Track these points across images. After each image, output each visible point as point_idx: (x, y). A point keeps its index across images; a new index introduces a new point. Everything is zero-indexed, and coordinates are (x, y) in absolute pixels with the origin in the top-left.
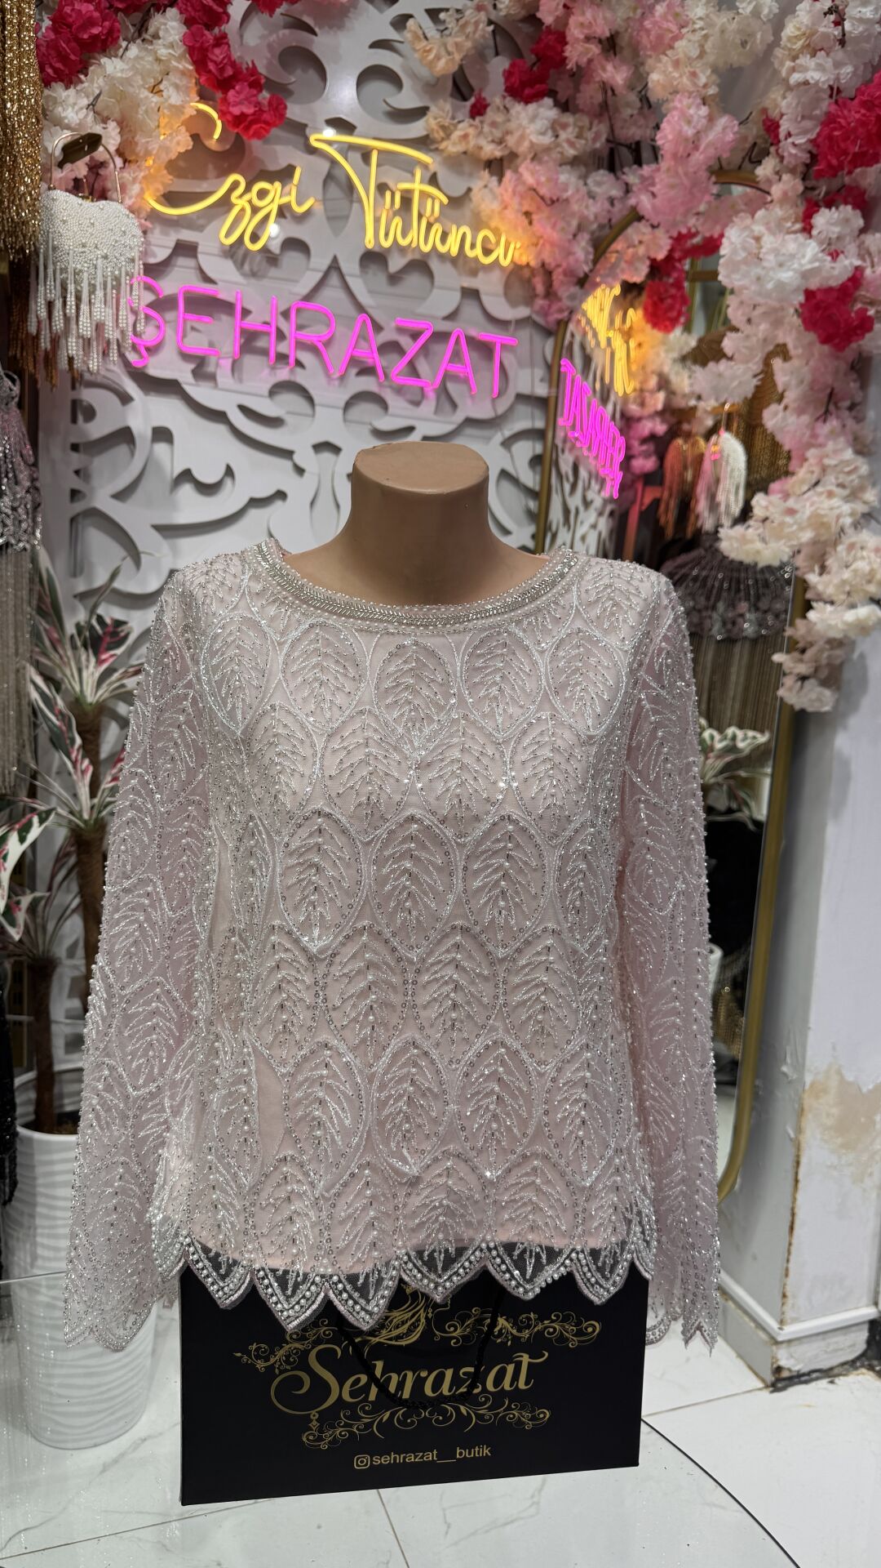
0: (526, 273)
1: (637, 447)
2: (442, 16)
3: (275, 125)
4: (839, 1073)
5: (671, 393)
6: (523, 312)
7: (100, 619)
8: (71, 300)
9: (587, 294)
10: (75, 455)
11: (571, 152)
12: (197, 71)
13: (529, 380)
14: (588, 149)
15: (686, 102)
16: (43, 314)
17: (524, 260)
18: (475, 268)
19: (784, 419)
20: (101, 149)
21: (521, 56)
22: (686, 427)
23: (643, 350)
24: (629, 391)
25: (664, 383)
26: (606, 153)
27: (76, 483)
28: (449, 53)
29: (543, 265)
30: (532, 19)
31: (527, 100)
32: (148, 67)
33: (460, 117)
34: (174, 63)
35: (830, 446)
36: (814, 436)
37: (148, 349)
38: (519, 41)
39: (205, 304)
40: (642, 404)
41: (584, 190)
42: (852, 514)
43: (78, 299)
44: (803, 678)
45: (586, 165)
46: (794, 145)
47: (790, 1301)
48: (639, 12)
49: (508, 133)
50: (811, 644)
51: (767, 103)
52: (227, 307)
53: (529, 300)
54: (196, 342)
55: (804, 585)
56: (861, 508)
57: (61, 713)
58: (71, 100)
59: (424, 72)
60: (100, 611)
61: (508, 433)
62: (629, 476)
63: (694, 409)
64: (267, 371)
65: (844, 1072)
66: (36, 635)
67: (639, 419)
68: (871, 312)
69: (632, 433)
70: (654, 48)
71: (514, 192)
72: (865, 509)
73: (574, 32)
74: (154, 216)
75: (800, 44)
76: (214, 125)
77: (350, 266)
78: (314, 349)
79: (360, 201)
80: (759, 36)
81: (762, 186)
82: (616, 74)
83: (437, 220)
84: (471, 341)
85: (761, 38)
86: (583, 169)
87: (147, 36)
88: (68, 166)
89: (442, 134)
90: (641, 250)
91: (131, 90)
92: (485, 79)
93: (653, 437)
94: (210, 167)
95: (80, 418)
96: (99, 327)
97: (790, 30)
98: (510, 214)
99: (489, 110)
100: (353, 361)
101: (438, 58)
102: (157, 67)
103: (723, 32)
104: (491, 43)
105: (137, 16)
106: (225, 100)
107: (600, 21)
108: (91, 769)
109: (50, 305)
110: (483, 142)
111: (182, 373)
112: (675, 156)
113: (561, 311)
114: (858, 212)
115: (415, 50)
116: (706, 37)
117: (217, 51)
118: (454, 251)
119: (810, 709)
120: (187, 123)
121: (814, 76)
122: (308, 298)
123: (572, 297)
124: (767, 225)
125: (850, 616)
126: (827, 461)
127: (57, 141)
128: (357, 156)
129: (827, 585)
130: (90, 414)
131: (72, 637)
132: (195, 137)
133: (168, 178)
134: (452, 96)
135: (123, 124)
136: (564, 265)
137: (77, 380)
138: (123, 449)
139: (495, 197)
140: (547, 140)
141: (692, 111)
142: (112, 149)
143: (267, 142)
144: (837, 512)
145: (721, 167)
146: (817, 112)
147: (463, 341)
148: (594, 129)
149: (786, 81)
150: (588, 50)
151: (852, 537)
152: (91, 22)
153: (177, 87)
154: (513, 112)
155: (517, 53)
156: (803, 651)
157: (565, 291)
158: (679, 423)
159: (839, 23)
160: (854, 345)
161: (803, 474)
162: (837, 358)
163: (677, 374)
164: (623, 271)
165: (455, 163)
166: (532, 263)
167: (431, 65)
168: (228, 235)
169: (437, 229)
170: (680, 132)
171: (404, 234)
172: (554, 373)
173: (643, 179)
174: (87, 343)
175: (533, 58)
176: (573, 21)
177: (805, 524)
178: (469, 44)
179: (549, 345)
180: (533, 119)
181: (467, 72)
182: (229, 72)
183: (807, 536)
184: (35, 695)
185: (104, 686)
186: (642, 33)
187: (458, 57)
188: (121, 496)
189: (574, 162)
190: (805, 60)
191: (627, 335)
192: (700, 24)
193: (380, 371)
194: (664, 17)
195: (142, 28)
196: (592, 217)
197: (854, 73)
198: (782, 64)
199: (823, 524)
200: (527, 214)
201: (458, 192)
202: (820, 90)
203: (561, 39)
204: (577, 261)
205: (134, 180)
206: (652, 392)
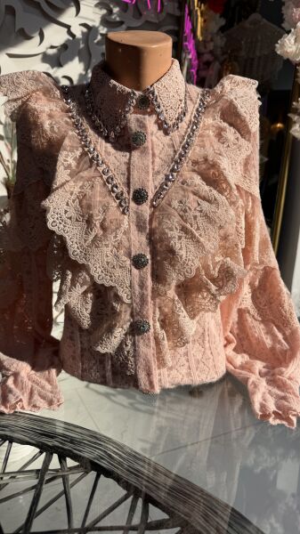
1: (202, 65)
13: (172, 8)
40: (205, 47)
67: (203, 54)
69: (201, 60)
93: (206, 62)
206: (209, 42)
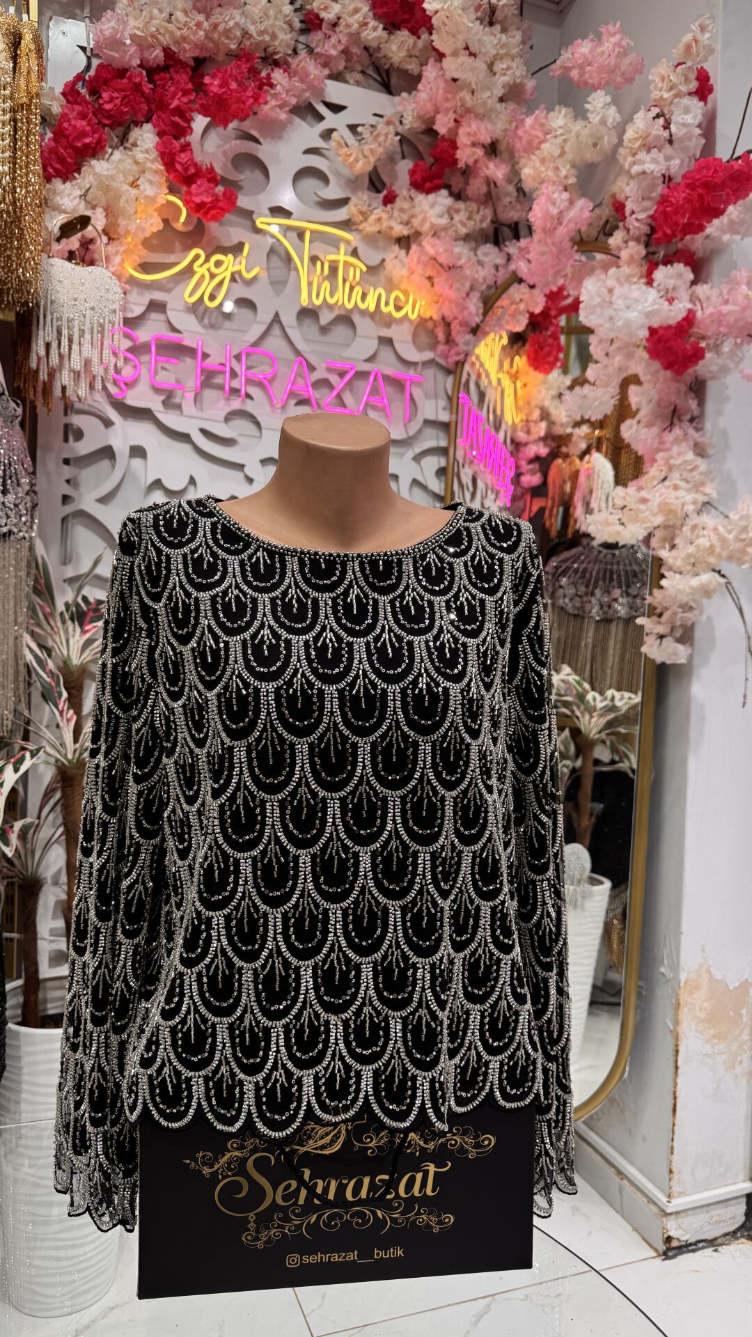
0: (430, 325)
1: (525, 467)
2: (360, 129)
3: (229, 211)
4: (709, 971)
5: (551, 423)
6: (428, 355)
7: (85, 599)
8: (65, 341)
9: (479, 341)
10: (66, 467)
11: (463, 231)
12: (168, 171)
13: (434, 409)
14: (477, 228)
15: (551, 188)
16: (42, 352)
17: (428, 315)
18: (388, 321)
19: (637, 431)
20: (90, 228)
21: (422, 158)
22: (564, 450)
23: (528, 388)
24: (517, 421)
25: (545, 415)
26: (491, 231)
27: (68, 490)
28: (365, 157)
29: (443, 318)
30: (431, 132)
31: (428, 192)
32: (128, 167)
33: (375, 205)
34: (149, 164)
35: (675, 449)
36: (662, 443)
37: (126, 384)
38: (421, 148)
39: (174, 349)
40: (528, 432)
41: (474, 259)
42: (694, 502)
43: (71, 341)
44: (661, 637)
45: (476, 241)
46: (637, 220)
47: (675, 1176)
48: (514, 124)
49: (413, 216)
50: (666, 609)
51: (615, 189)
52: (191, 352)
53: (433, 346)
54: (166, 378)
55: (659, 562)
56: (701, 498)
57: (51, 672)
58: (67, 192)
59: (346, 172)
60: (85, 592)
61: (418, 450)
62: (519, 491)
63: (570, 435)
64: (222, 402)
65: (713, 971)
66: (32, 610)
67: (526, 444)
68: (703, 344)
69: (521, 455)
70: (525, 151)
71: (419, 261)
72: (706, 499)
73: (463, 139)
74: (132, 281)
75: (638, 144)
76: (180, 211)
77: (289, 319)
78: (260, 385)
79: (296, 269)
80: (606, 139)
81: (614, 252)
82: (496, 171)
83: (358, 284)
84: (386, 378)
85: (608, 140)
86: (473, 244)
87: (128, 145)
88: (64, 241)
89: (361, 218)
90: (522, 306)
91: (115, 184)
92: (394, 176)
93: (537, 459)
94: (177, 244)
95: (71, 438)
96: (87, 363)
97: (630, 134)
98: (415, 277)
99: (398, 200)
100: (291, 394)
101: (357, 160)
102: (135, 168)
103: (578, 136)
104: (399, 149)
105: (120, 130)
106: (189, 193)
107: (483, 131)
108: (75, 718)
109: (48, 346)
110: (393, 223)
111: (154, 403)
112: (544, 230)
113: (458, 354)
114: (688, 269)
115: (339, 155)
116: (565, 141)
117: (183, 155)
118: (372, 308)
119: (668, 662)
120: (159, 210)
121: (649, 167)
122: (256, 344)
123: (467, 343)
124: (618, 280)
125: (695, 582)
126: (672, 462)
127: (55, 222)
128: (294, 235)
129: (675, 558)
130: (79, 435)
131: (62, 614)
132: (166, 221)
133: (144, 252)
134: (369, 189)
135: (108, 211)
136: (460, 317)
137: (68, 408)
138: (106, 463)
139: (404, 265)
140: (444, 221)
141: (556, 195)
142: (100, 228)
143: (222, 225)
144: (681, 501)
145: (582, 240)
146: (654, 195)
147: (380, 377)
148: (481, 213)
149: (628, 172)
150: (474, 153)
151: (694, 520)
152: (84, 134)
153: (151, 182)
154: (417, 201)
155: (419, 156)
156: (660, 615)
157: (462, 338)
158: (559, 447)
159: (666, 127)
160: (690, 371)
161: (653, 472)
162: (678, 381)
163: (556, 407)
164: (507, 322)
165: (372, 240)
166: (435, 317)
167: (351, 166)
168: (191, 295)
169: (358, 291)
170: (547, 211)
171: (332, 294)
172: (453, 401)
173: (521, 249)
174: (77, 375)
175: (432, 160)
176: (462, 131)
177: (656, 510)
178: (381, 150)
179: (450, 380)
180: (433, 205)
181: (381, 171)
182: (192, 170)
183: (659, 520)
184: (29, 657)
185: (87, 651)
186: (517, 140)
187: (372, 160)
188: (104, 500)
189: (467, 238)
190: (642, 155)
191: (514, 377)
192: (560, 131)
193: (314, 402)
194: (533, 127)
195: (123, 139)
196: (481, 280)
197: (681, 164)
198: (625, 160)
199: (671, 511)
200: (430, 278)
201: (374, 261)
202: (654, 178)
203: (453, 145)
204: (470, 314)
205: (117, 253)
206: (536, 422)
